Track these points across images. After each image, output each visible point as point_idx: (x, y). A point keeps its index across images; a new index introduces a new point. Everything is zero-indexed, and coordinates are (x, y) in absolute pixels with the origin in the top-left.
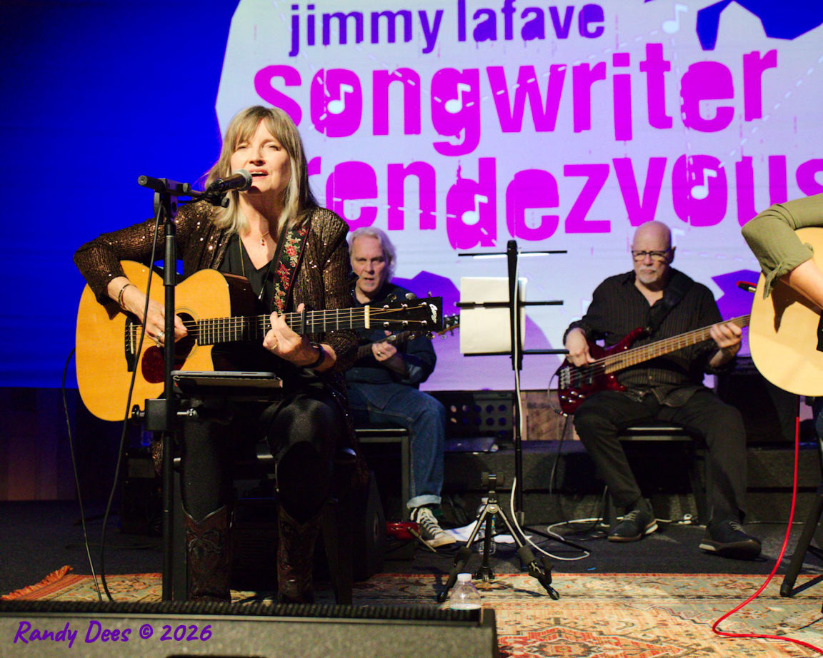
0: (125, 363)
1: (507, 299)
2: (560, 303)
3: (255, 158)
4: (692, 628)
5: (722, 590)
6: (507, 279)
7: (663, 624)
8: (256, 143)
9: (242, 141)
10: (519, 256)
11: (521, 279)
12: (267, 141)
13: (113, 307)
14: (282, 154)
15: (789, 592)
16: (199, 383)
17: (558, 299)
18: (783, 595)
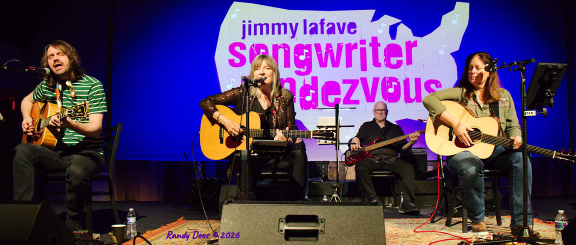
0: (219, 141)
1: (334, 125)
2: (353, 126)
3: (262, 73)
4: (406, 231)
5: (411, 222)
6: (335, 118)
7: (396, 230)
8: (262, 67)
9: (257, 67)
10: (339, 109)
11: (340, 118)
12: (266, 67)
13: (213, 121)
14: (271, 71)
15: (433, 222)
16: (260, 144)
17: (353, 125)
18: (431, 222)
